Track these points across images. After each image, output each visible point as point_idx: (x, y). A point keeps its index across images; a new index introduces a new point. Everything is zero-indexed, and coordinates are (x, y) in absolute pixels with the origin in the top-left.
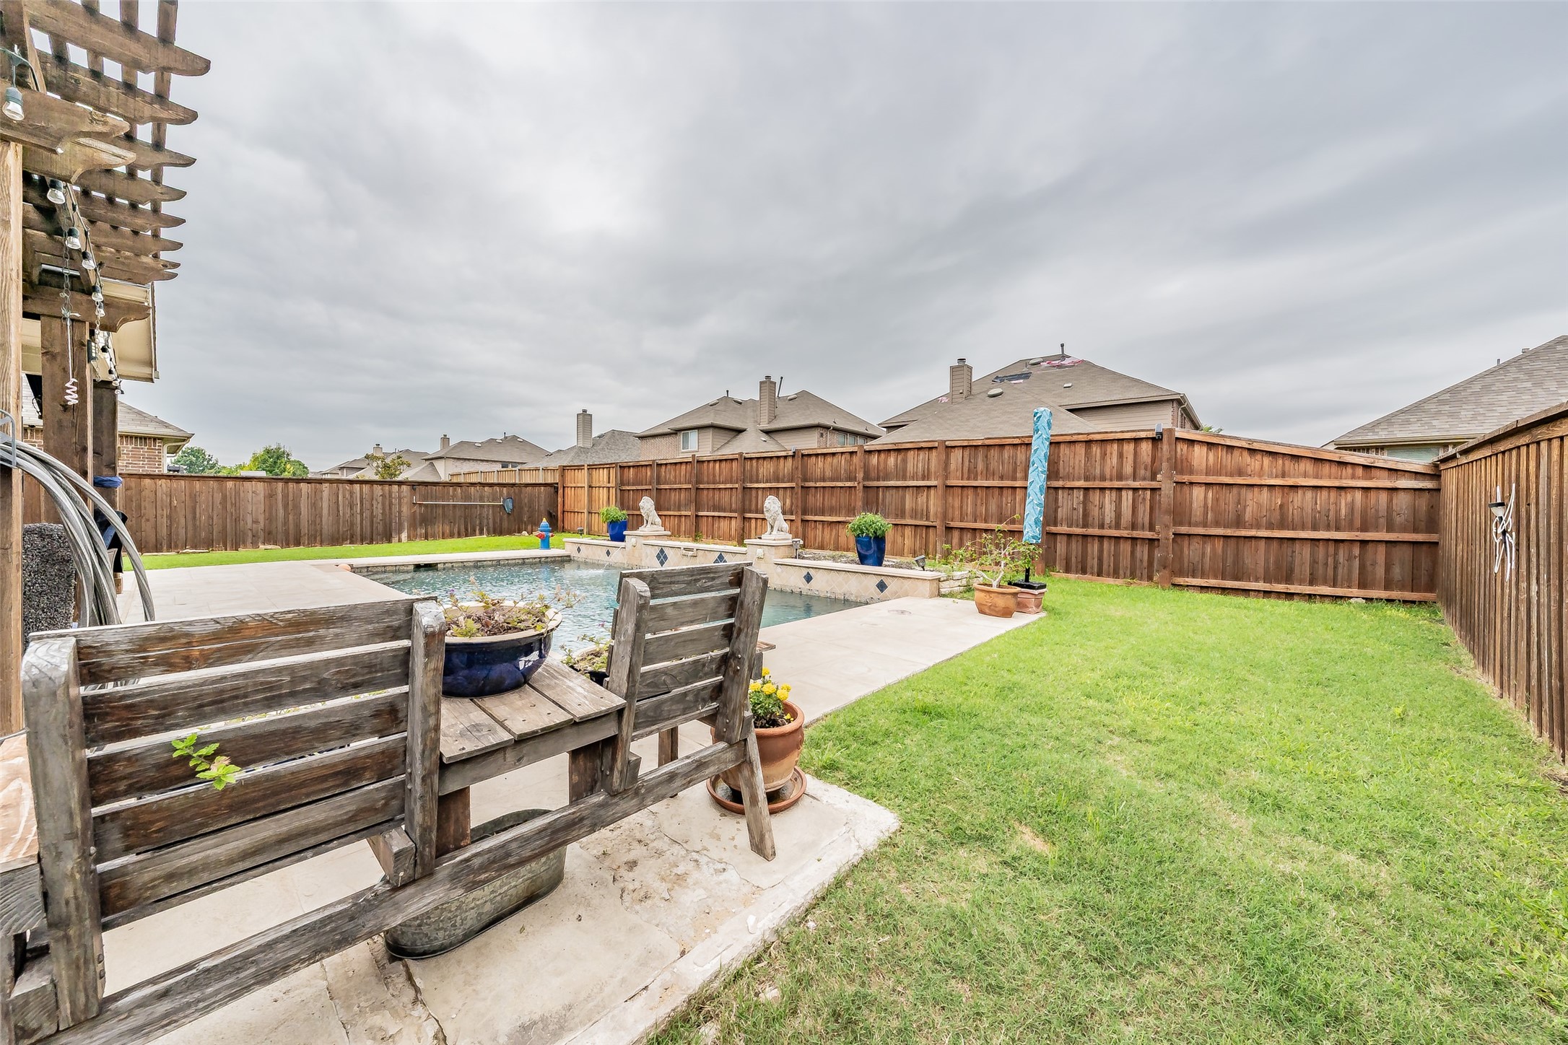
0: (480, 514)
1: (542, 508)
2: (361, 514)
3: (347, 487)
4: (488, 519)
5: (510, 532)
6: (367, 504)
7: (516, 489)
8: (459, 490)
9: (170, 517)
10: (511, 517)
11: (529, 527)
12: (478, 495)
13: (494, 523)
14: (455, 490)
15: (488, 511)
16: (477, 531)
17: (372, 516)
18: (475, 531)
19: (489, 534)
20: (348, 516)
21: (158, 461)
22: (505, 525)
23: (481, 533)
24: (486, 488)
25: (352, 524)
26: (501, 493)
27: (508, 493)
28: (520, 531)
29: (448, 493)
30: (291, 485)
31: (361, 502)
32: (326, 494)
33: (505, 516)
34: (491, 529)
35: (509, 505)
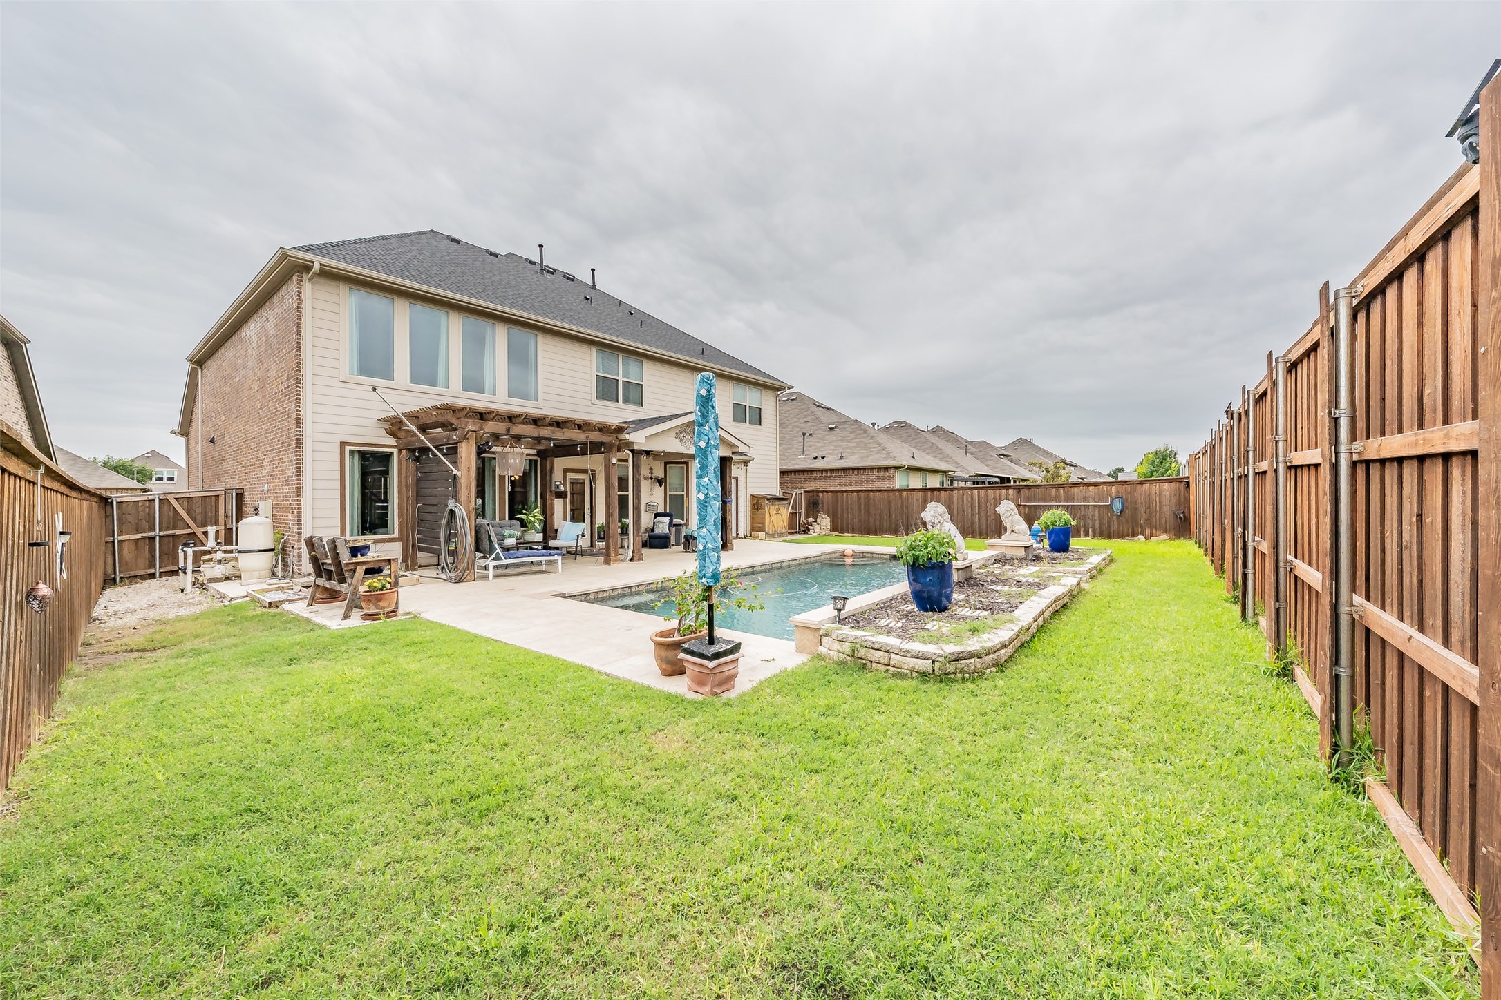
0: (1085, 515)
1: (1166, 509)
2: (979, 513)
3: (969, 492)
4: (1093, 520)
5: (1122, 536)
6: (983, 507)
7: (1128, 487)
8: (1061, 491)
9: (880, 516)
10: (1122, 519)
11: (1148, 532)
12: (1081, 495)
13: (1101, 525)
14: (1057, 491)
15: (1094, 512)
16: (1082, 533)
17: (987, 516)
18: (1079, 532)
19: (1094, 536)
20: (970, 515)
21: (892, 481)
22: (1115, 526)
23: (1086, 535)
24: (1091, 488)
25: (972, 523)
26: (1109, 493)
27: (1118, 492)
28: (1134, 535)
29: (1050, 495)
30: (935, 493)
31: (979, 506)
32: (955, 498)
33: (1115, 518)
34: (1097, 531)
35: (1117, 505)
